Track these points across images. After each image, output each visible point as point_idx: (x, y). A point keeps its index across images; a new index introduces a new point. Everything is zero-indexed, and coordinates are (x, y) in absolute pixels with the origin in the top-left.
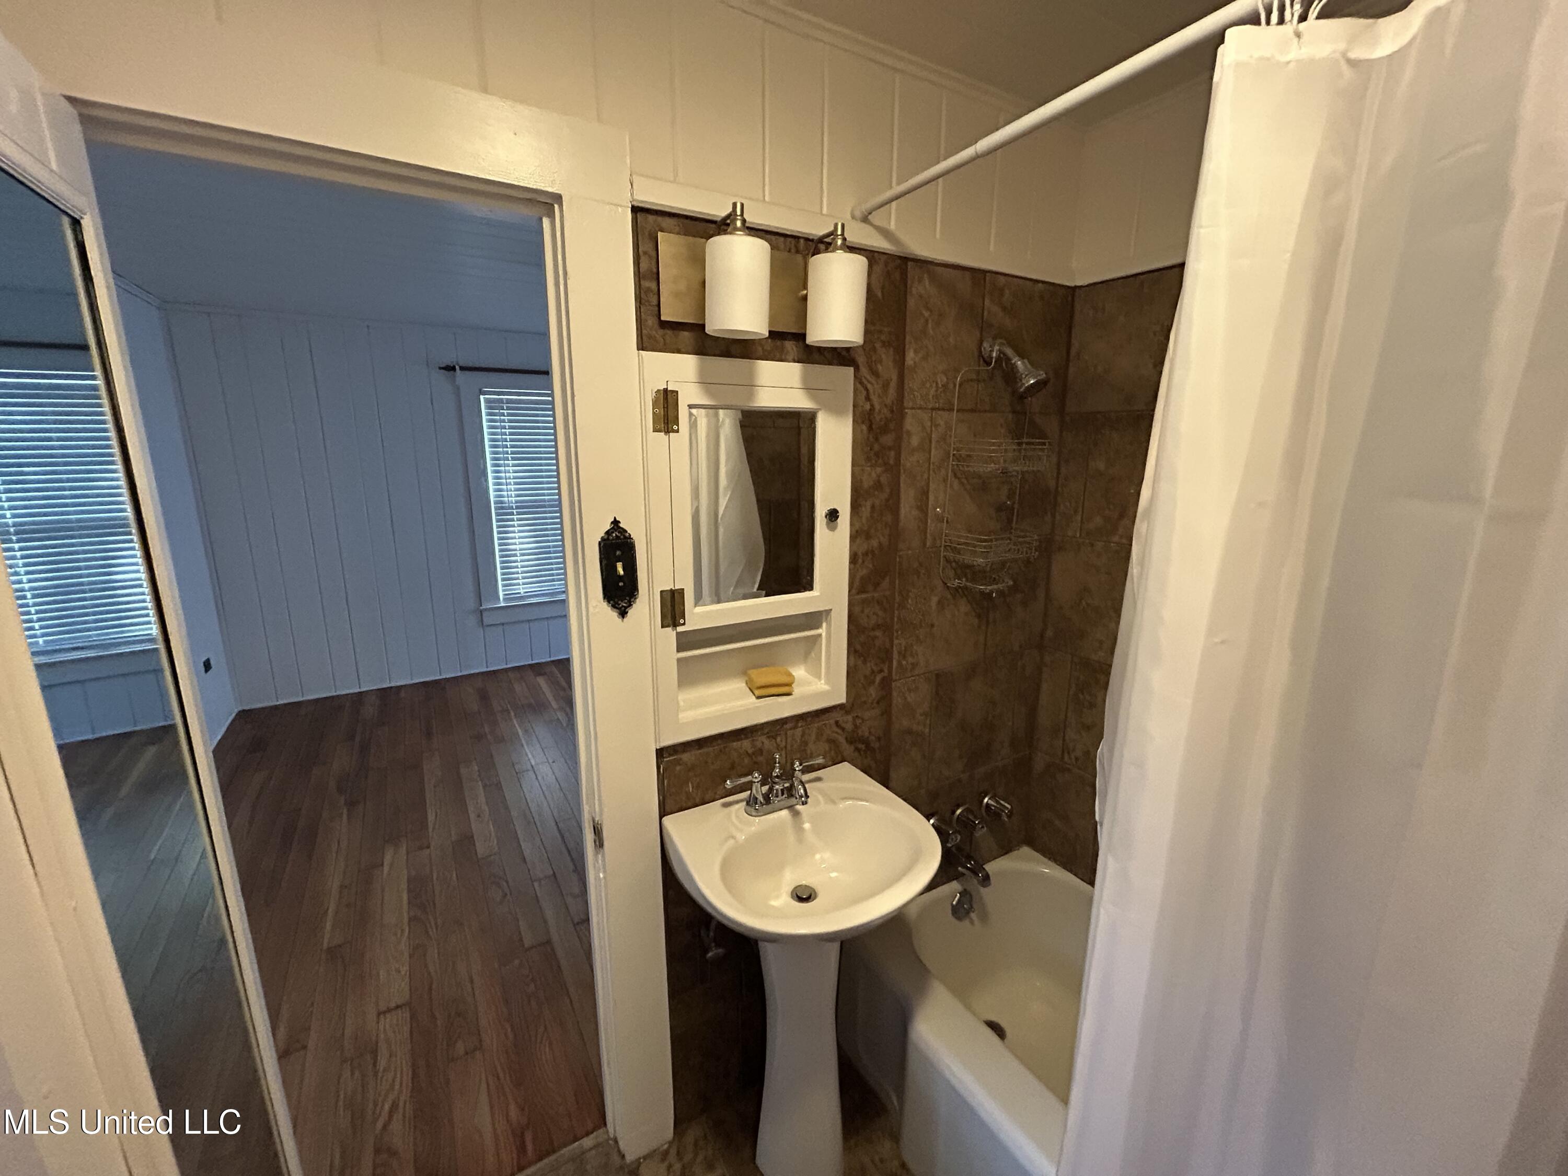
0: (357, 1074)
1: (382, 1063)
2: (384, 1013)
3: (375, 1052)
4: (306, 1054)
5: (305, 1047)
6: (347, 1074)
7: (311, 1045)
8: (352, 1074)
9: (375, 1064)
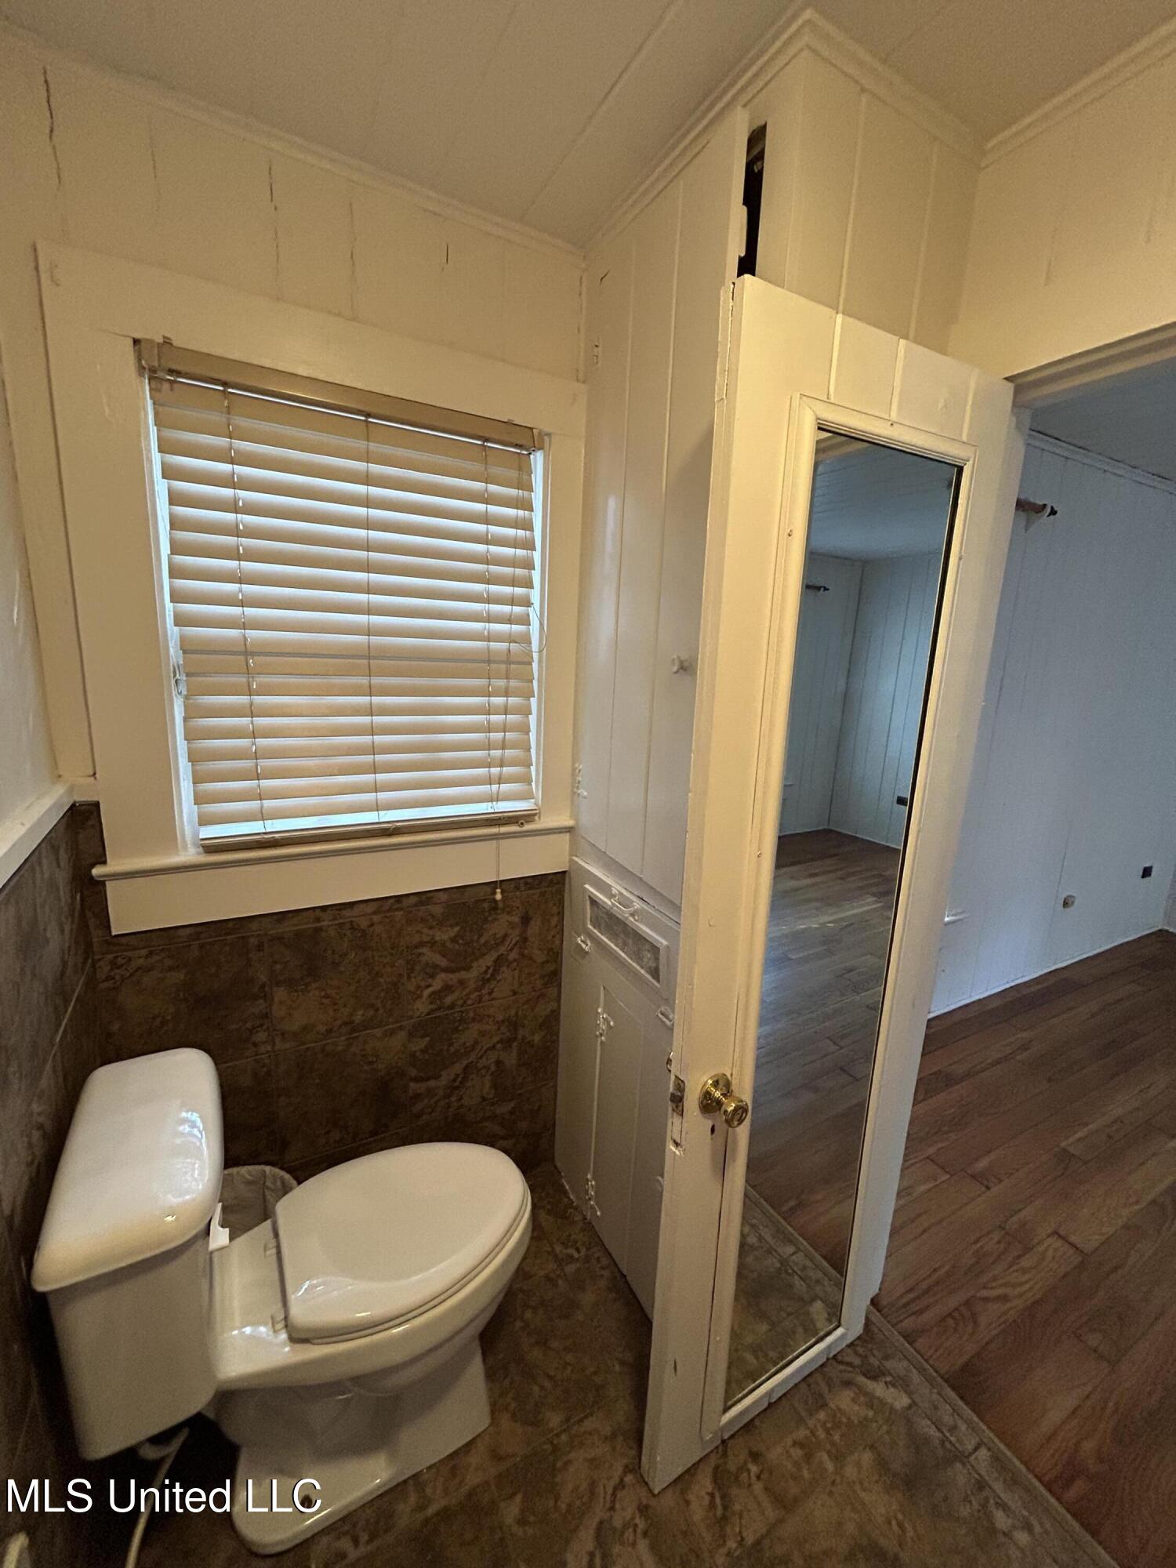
0: (1002, 1246)
1: (1025, 1262)
2: (1060, 1236)
3: (1027, 1250)
4: (984, 1193)
5: (988, 1188)
6: (996, 1236)
7: (995, 1190)
8: (999, 1242)
9: (1019, 1257)
